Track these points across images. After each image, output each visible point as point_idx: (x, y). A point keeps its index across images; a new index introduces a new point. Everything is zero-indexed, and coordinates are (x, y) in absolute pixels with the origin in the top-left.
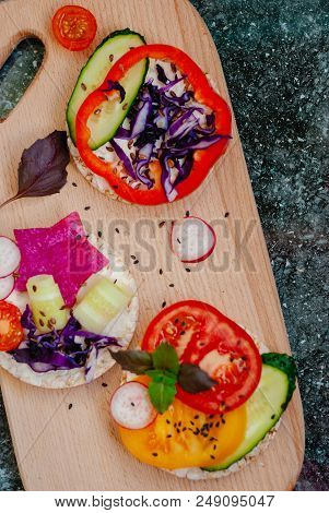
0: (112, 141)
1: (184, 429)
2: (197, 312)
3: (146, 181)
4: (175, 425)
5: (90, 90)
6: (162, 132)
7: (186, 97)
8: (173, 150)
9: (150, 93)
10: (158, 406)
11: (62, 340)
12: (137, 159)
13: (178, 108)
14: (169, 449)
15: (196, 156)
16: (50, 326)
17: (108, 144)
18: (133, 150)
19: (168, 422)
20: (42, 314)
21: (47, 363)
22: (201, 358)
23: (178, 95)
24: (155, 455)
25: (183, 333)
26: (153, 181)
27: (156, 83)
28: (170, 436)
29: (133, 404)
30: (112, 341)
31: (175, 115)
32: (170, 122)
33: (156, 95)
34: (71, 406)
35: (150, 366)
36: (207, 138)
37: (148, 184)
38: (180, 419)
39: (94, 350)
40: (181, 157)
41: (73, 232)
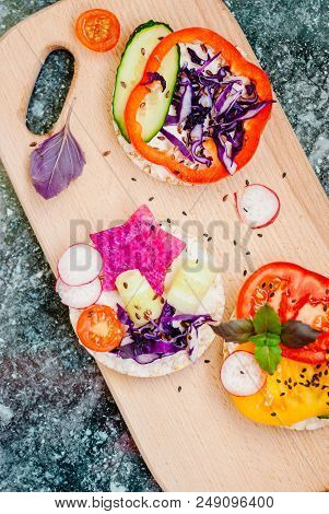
0: (162, 130)
1: (295, 384)
2: (281, 272)
3: (204, 160)
4: (286, 383)
5: (130, 87)
6: (207, 110)
7: (222, 73)
8: (223, 125)
9: (188, 77)
10: (267, 369)
11: (161, 328)
12: (190, 141)
13: (218, 84)
14: (285, 406)
15: (246, 126)
16: (146, 317)
17: (160, 134)
18: (185, 133)
19: (279, 381)
20: (137, 307)
21: (151, 352)
22: (296, 314)
23: (215, 73)
24: (274, 414)
25: (273, 295)
26: (210, 159)
27: (191, 66)
28: (283, 394)
29: (242, 373)
30: (208, 318)
31: (216, 92)
32: (213, 99)
33: (194, 77)
34: (180, 389)
35: (252, 332)
36: (252, 106)
37: (206, 163)
38: (289, 375)
39: (194, 330)
40: (231, 130)
41: (147, 224)
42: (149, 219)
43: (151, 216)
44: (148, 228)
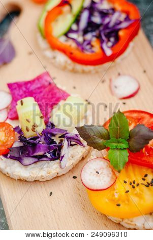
0: (66, 35)
1: (138, 185)
4: (131, 184)
11: (43, 139)
14: (128, 201)
16: (33, 130)
19: (125, 182)
20: (28, 121)
28: (127, 192)
29: (98, 173)
34: (51, 194)
41: (46, 81)
42: (49, 79)
44: (46, 84)
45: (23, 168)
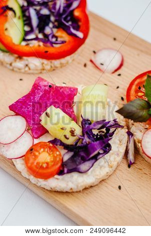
11: (87, 138)
15: (76, 14)
16: (73, 135)
18: (41, 35)
41: (45, 86)
43: (46, 81)
44: (47, 88)
45: (85, 176)
